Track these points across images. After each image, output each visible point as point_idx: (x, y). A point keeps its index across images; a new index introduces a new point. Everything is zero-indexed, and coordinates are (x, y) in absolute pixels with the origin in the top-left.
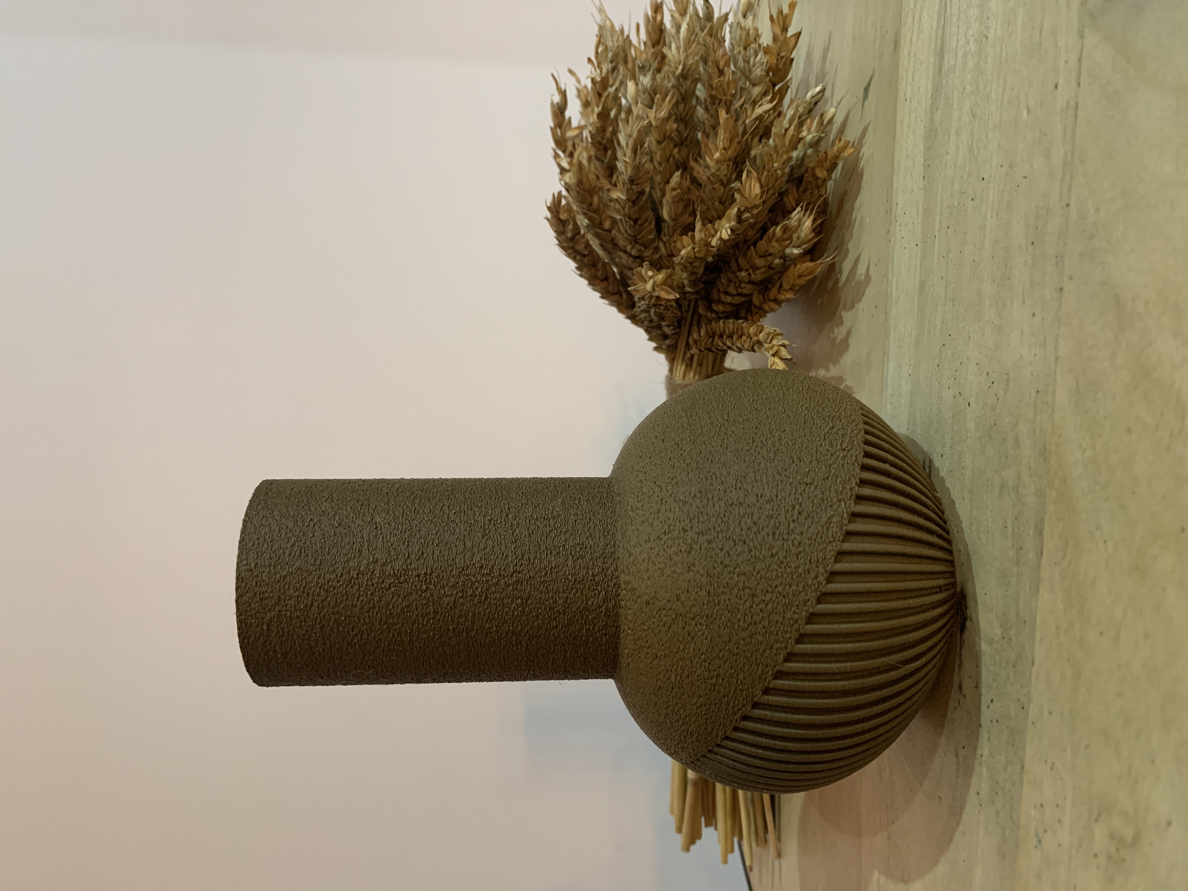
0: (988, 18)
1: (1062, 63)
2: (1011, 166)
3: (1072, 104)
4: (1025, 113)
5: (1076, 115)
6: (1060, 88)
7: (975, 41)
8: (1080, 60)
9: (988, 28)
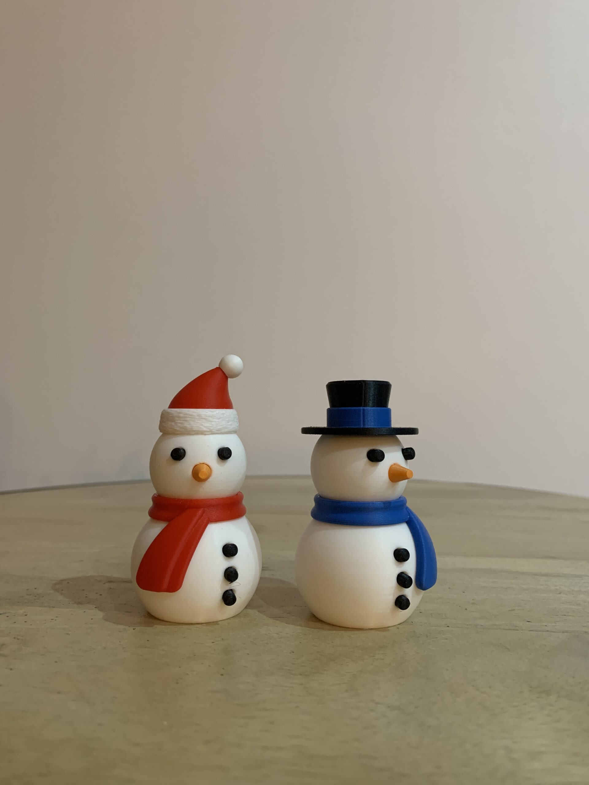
0: (573, 594)
1: (544, 624)
2: (473, 604)
3: (517, 628)
4: (510, 609)
5: (510, 629)
6: (528, 623)
7: (557, 589)
8: (548, 631)
9: (566, 594)
